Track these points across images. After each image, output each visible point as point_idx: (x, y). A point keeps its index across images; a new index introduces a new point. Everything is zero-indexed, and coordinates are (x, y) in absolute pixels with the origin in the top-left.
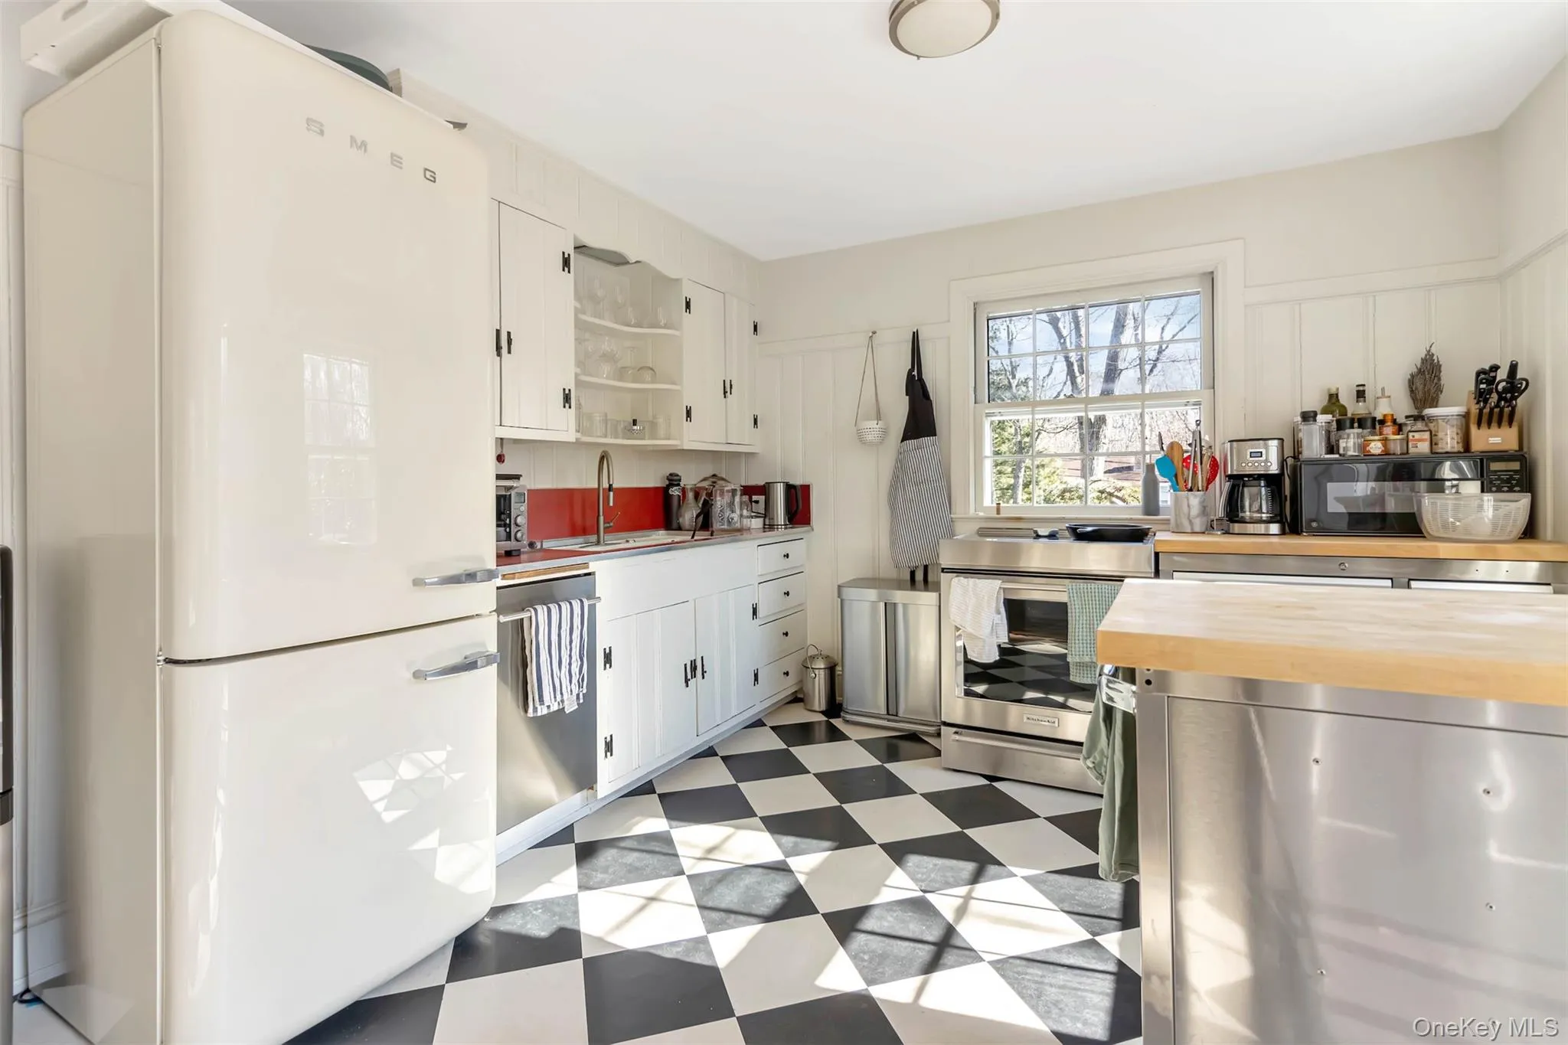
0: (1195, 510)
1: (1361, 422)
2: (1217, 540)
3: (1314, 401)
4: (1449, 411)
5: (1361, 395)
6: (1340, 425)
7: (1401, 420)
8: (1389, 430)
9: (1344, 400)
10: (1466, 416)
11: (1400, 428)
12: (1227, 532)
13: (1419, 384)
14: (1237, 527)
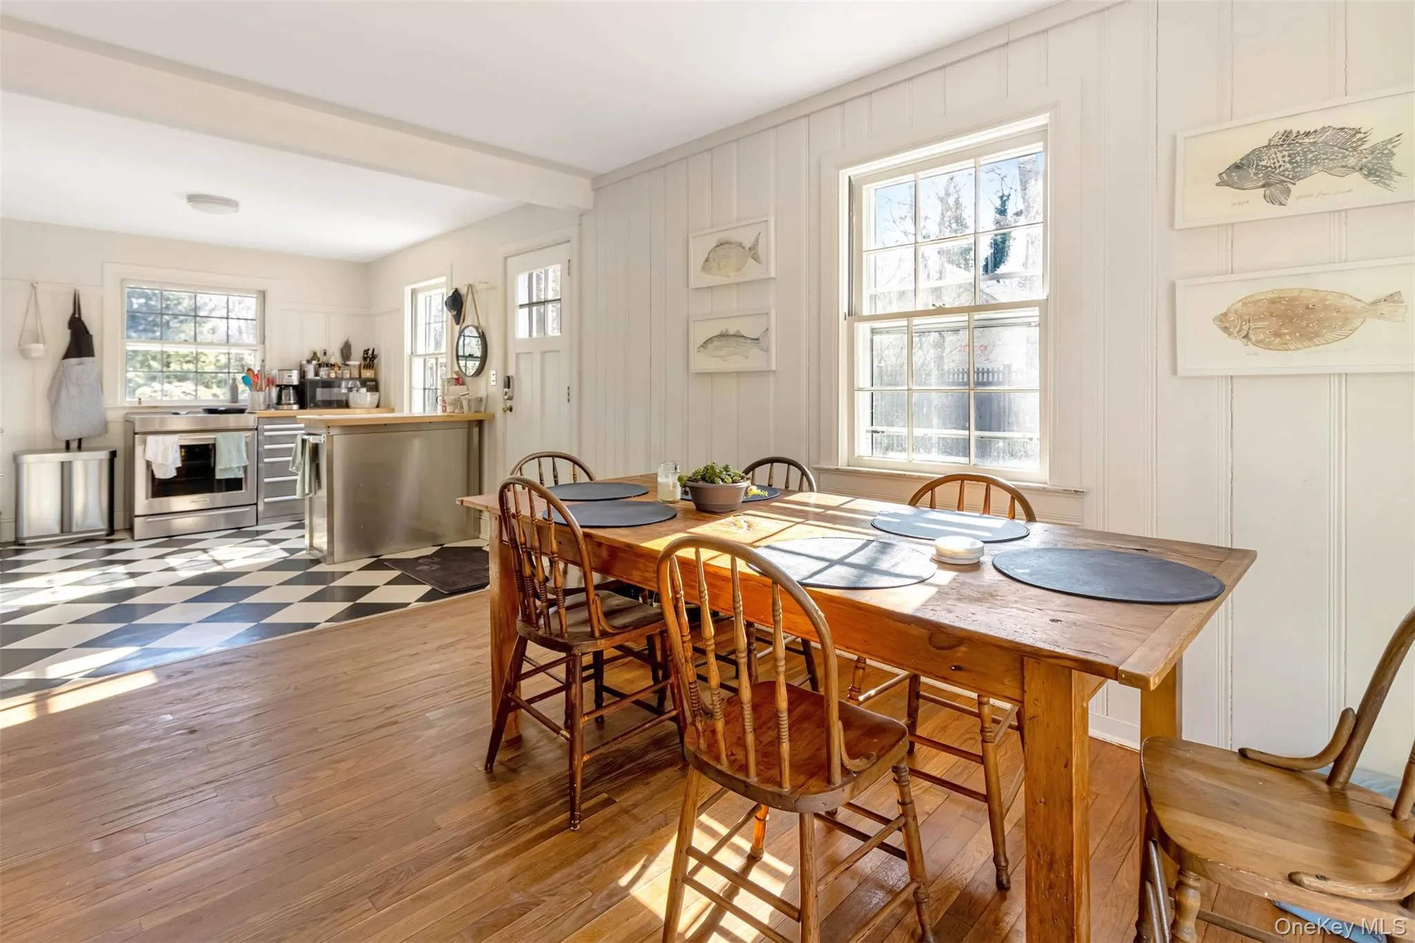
0: (262, 400)
1: (327, 365)
2: (272, 412)
3: (308, 355)
4: (355, 362)
5: (325, 353)
6: (320, 366)
7: (340, 365)
8: (336, 369)
9: (318, 355)
10: (360, 365)
11: (340, 367)
12: (276, 409)
13: (344, 351)
14: (281, 407)
